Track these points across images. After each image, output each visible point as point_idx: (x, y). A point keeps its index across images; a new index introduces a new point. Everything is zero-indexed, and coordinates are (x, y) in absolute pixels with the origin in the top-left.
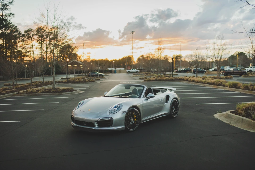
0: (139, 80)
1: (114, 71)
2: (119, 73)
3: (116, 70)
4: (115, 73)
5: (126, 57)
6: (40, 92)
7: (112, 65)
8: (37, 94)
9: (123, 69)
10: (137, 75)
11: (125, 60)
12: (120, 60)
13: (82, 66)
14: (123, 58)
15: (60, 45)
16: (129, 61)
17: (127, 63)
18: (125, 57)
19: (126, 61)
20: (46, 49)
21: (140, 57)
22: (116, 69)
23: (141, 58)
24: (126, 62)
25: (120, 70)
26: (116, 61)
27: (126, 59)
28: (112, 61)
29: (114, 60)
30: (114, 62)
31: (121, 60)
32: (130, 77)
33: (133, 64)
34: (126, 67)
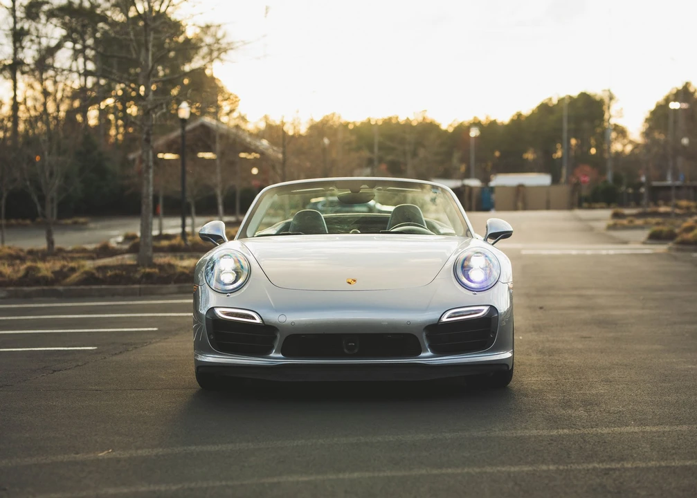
0: (644, 243)
1: (475, 193)
2: (515, 208)
3: (492, 189)
4: (487, 209)
5: (561, 101)
6: (74, 277)
7: (465, 159)
8: (60, 288)
9: (544, 180)
10: (639, 222)
11: (560, 121)
12: (518, 122)
13: (254, 163)
14: (545, 109)
15: (104, 18)
16: (586, 125)
17: (573, 141)
18: (555, 101)
19: (565, 126)
20: (14, 43)
21: (667, 100)
22: (492, 184)
23: (674, 105)
24: (565, 135)
25: (520, 189)
26: (490, 130)
27: (565, 113)
28: (462, 130)
29: (477, 124)
30: (474, 133)
31: (529, 118)
32: (591, 229)
33: (617, 147)
34: (564, 171)
